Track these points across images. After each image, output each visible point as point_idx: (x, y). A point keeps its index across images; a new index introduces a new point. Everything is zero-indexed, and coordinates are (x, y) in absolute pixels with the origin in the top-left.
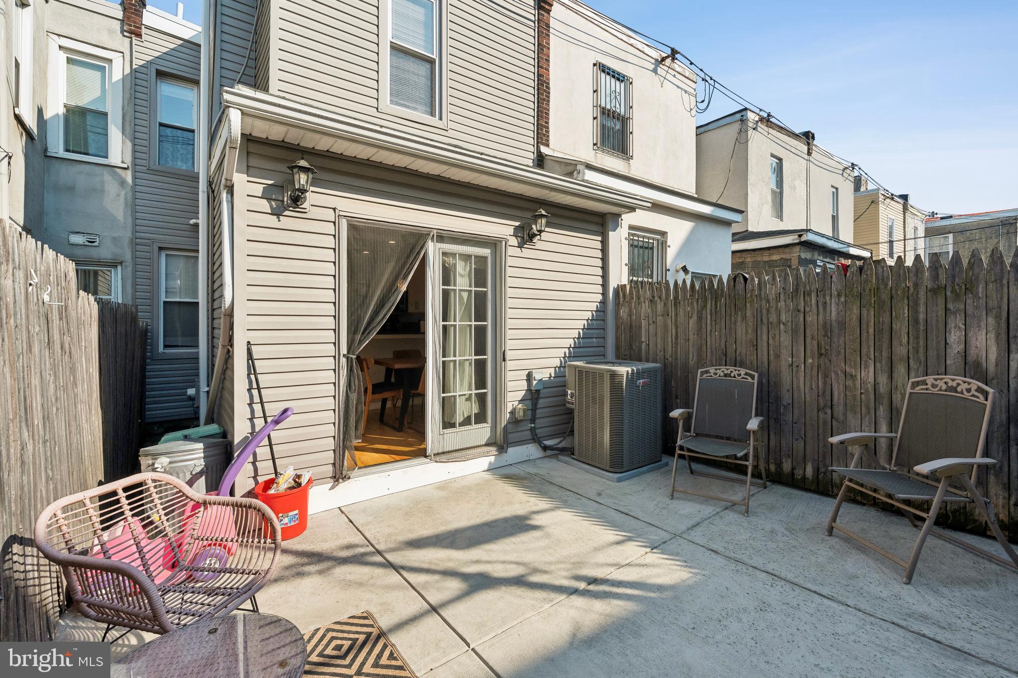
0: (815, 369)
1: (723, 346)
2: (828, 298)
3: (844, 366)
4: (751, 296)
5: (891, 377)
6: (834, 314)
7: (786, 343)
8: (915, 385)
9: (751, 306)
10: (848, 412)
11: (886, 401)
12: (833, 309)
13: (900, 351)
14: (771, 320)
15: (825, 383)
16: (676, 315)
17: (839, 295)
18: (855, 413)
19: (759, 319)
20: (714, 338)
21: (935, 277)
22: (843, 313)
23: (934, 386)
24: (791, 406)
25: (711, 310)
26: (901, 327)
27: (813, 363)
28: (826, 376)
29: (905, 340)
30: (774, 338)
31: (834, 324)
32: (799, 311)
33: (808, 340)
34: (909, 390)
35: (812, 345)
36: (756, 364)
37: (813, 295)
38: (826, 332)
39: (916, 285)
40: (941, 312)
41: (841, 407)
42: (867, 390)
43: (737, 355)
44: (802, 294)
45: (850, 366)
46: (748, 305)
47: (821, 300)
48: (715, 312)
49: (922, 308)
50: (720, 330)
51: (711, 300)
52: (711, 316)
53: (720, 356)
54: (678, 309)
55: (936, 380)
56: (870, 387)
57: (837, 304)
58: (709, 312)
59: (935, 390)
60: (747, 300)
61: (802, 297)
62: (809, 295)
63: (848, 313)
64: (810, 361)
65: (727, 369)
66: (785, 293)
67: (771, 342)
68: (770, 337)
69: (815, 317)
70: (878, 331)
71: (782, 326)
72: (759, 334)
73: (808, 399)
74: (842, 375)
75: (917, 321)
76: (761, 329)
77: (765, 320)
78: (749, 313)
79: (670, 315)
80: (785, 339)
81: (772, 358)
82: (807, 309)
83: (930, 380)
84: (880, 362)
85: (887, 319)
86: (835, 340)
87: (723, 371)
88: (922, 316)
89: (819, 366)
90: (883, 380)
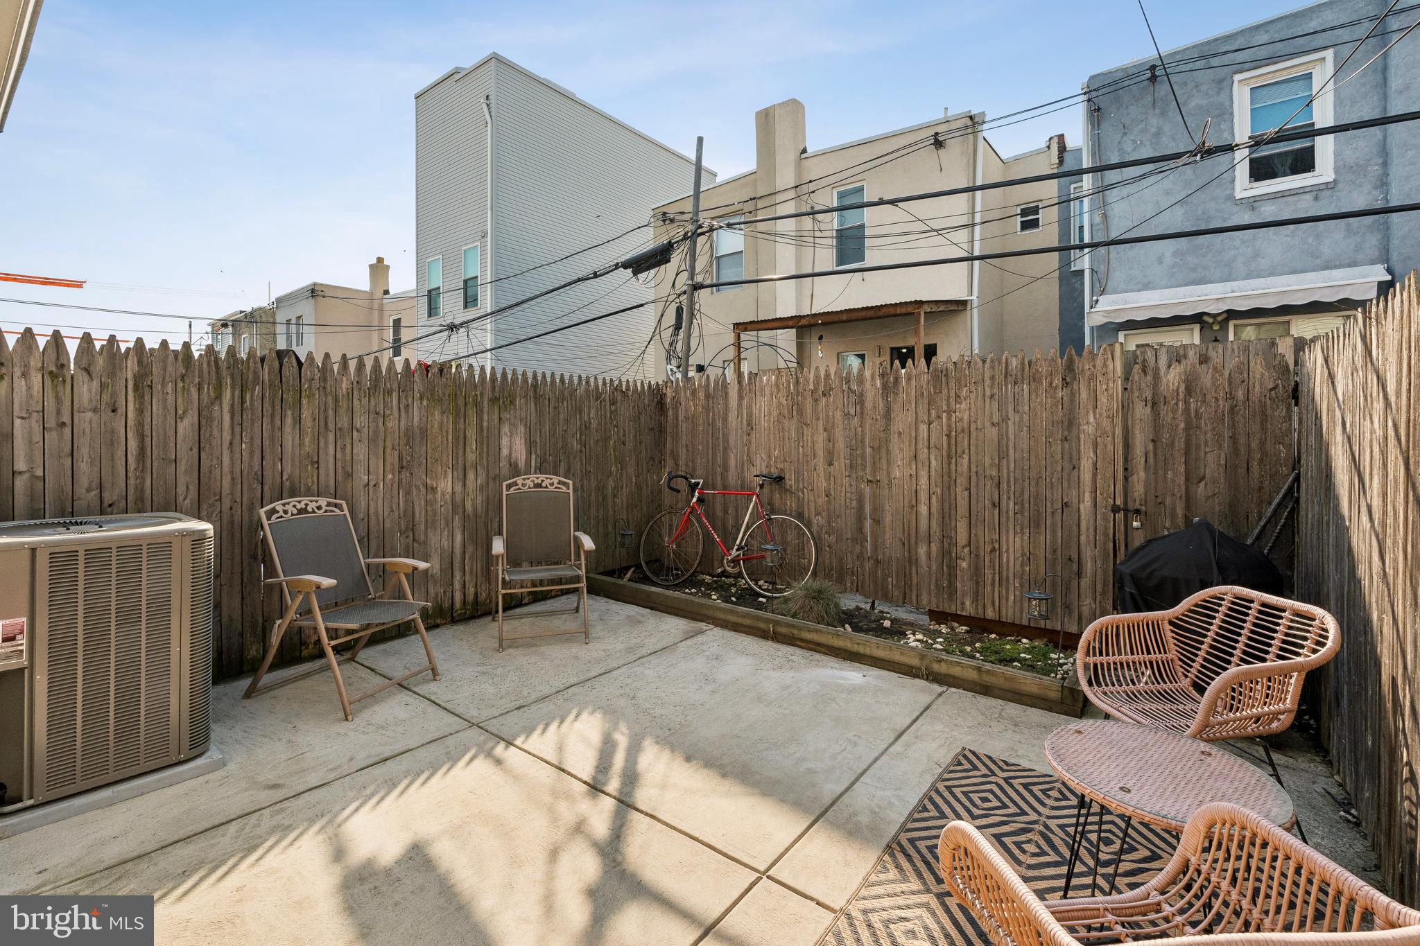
0: (396, 486)
1: (257, 467)
2: (410, 400)
3: (424, 477)
4: (310, 387)
5: (464, 485)
6: (416, 419)
7: (361, 457)
8: (509, 487)
9: (309, 403)
10: (429, 530)
11: (460, 510)
12: (416, 413)
13: (471, 457)
14: (339, 425)
15: (406, 501)
16: (140, 411)
17: (421, 398)
18: (436, 529)
19: (322, 424)
20: (238, 455)
21: (493, 388)
22: (425, 419)
23: (524, 485)
24: (366, 539)
25: (232, 406)
26: (472, 433)
27: (393, 479)
28: (408, 493)
29: (474, 447)
30: (343, 449)
31: (416, 430)
32: (377, 414)
33: (388, 451)
34: (505, 493)
35: (392, 457)
36: (316, 488)
37: (395, 395)
38: (408, 440)
39: (482, 394)
40: (497, 421)
41: (423, 527)
42: (446, 503)
43: (284, 478)
44: (382, 393)
45: (432, 478)
46: (304, 401)
47: (404, 401)
48: (239, 409)
49: (485, 417)
50: (252, 438)
51: (233, 388)
52: (232, 417)
53: (250, 485)
54: (147, 398)
55: (524, 479)
56: (449, 501)
57: (420, 408)
58: (226, 408)
59: (525, 489)
60: (303, 394)
61: (382, 396)
62: (390, 393)
63: (430, 418)
64: (390, 476)
65: (300, 502)
66: (360, 389)
67: (339, 456)
68: (338, 449)
69: (397, 422)
70: (456, 438)
71: (355, 433)
72: (322, 444)
73: (387, 525)
74: (423, 490)
75: (482, 427)
76: (326, 438)
77: (331, 426)
78: (306, 414)
79: (121, 410)
80: (361, 451)
81: (340, 478)
82: (388, 412)
83: (519, 480)
84: (457, 470)
85: (462, 426)
86: (417, 449)
87: (294, 506)
88: (485, 424)
89: (400, 481)
90: (459, 488)
